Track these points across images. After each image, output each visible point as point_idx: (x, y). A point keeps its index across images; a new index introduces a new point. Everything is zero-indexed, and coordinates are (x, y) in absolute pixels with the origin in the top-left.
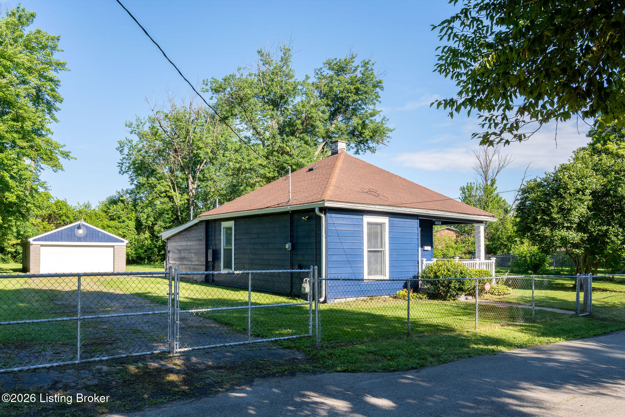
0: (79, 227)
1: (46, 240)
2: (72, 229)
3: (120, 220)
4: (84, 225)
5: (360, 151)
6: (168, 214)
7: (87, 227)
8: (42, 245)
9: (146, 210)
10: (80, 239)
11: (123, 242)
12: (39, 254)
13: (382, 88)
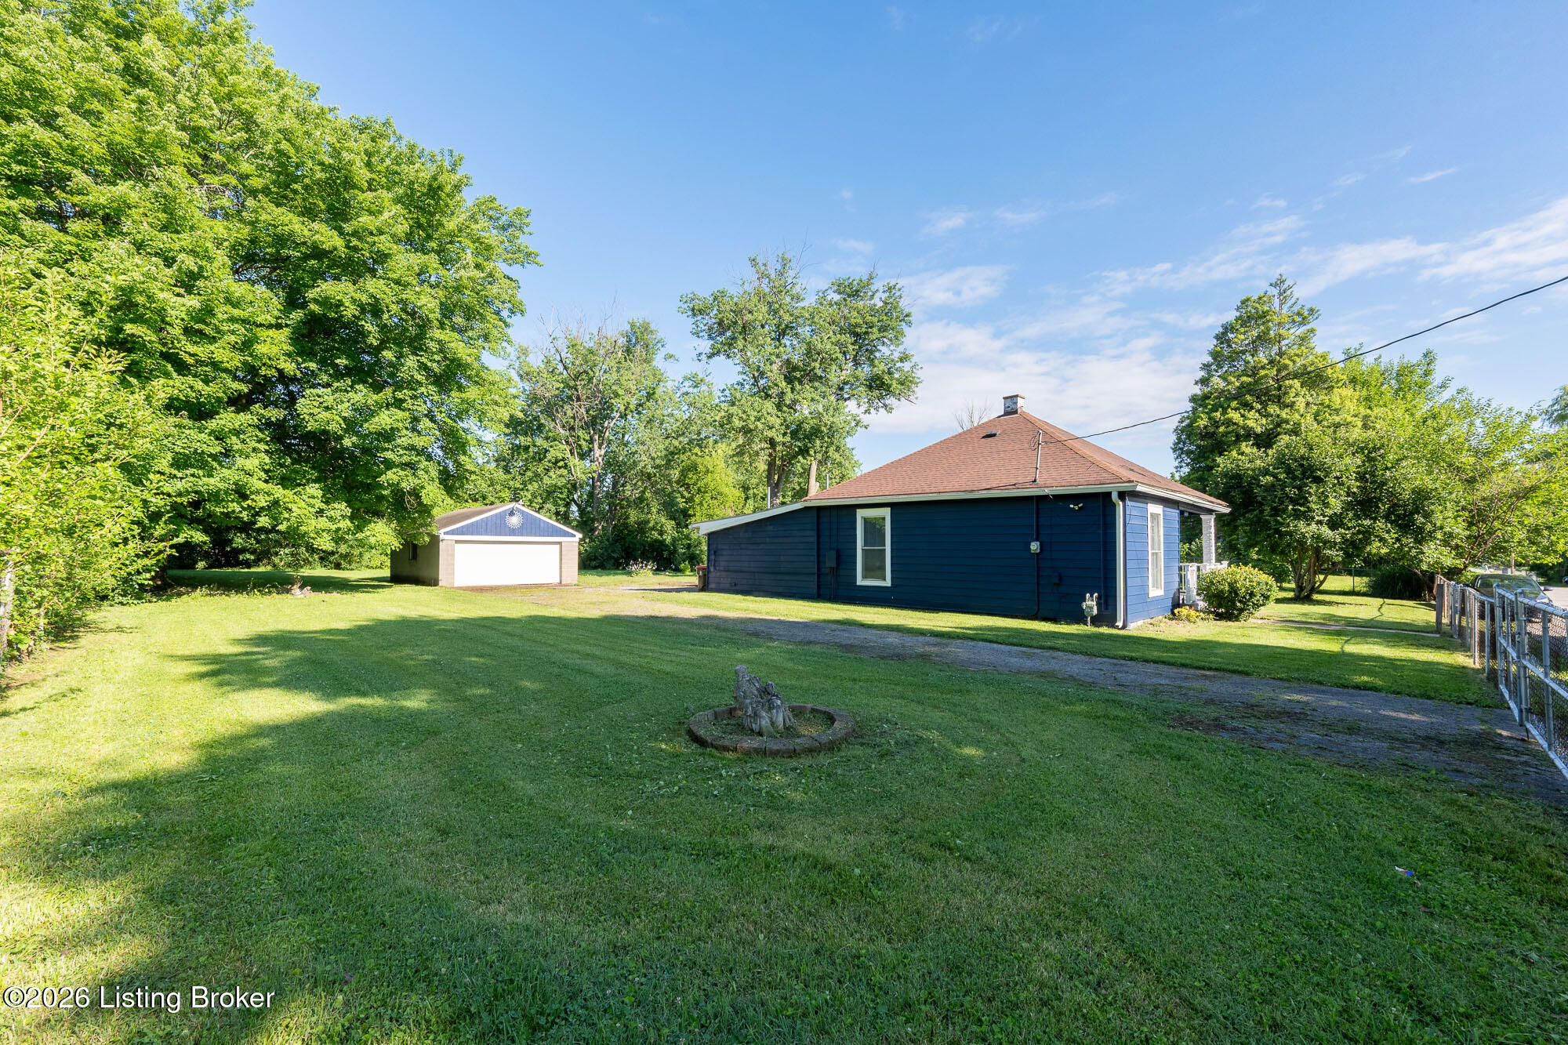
0: (512, 513)
1: (463, 534)
2: (501, 517)
3: (487, 501)
4: (519, 510)
5: (872, 410)
6: (561, 493)
7: (523, 513)
8: (457, 542)
9: (530, 487)
10: (513, 532)
11: (574, 536)
12: (453, 555)
13: (909, 324)
